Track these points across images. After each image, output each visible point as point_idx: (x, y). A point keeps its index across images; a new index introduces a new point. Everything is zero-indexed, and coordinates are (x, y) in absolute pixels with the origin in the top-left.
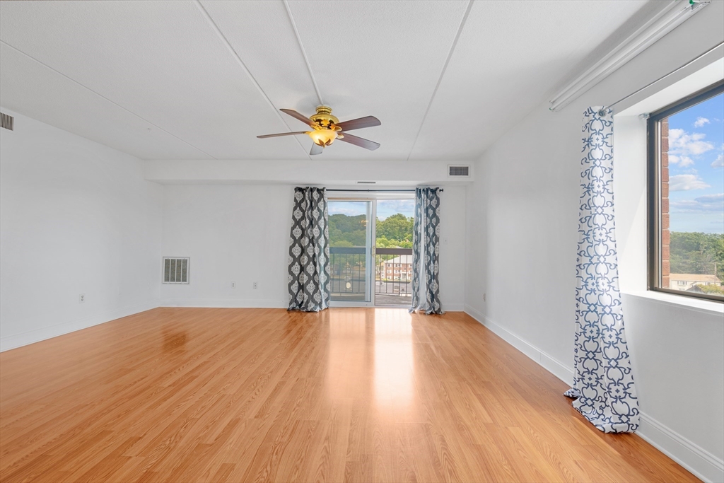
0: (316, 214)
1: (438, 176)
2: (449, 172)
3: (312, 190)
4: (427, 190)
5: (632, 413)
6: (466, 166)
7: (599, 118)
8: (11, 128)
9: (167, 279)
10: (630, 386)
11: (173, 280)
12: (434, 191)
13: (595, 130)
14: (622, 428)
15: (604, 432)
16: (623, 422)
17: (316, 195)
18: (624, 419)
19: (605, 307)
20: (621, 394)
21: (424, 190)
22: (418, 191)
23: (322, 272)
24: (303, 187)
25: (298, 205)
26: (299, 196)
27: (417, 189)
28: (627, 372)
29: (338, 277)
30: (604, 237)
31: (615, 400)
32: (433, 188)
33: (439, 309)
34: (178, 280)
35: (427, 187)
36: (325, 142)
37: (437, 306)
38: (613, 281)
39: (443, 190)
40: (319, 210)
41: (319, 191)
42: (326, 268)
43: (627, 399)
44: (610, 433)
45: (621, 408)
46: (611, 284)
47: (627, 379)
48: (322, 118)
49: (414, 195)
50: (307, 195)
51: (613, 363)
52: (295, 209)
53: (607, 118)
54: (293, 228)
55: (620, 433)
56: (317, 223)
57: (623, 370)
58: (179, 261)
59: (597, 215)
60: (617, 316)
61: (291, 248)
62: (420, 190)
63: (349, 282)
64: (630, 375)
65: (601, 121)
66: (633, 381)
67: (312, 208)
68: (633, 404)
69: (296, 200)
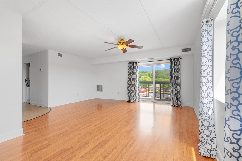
0: (135, 70)
1: (177, 53)
2: (182, 51)
3: (133, 63)
4: (175, 59)
5: (212, 150)
6: (190, 47)
7: (206, 24)
8: (62, 56)
9: (98, 91)
10: (214, 138)
11: (99, 91)
12: (178, 59)
13: (204, 30)
14: (208, 155)
15: (200, 155)
16: (208, 153)
17: (135, 64)
18: (209, 151)
19: (204, 104)
20: (209, 141)
21: (173, 59)
22: (171, 60)
23: (138, 89)
24: (131, 62)
25: (130, 68)
26: (130, 65)
27: (170, 59)
28: (212, 132)
29: (165, 93)
30: (206, 75)
31: (206, 143)
32: (178, 58)
33: (181, 105)
34: (100, 91)
35: (175, 58)
36: (122, 49)
37: (179, 103)
38: (210, 94)
39: (182, 58)
40: (136, 69)
41: (136, 63)
42: (139, 88)
43: (212, 144)
44: (203, 156)
45: (208, 147)
46: (208, 95)
47: (212, 136)
48: (121, 42)
49: (169, 61)
50: (132, 65)
51: (206, 128)
52: (129, 69)
53: (210, 23)
54: (128, 76)
55: (207, 157)
56: (135, 73)
57: (211, 131)
58: (100, 86)
59: (203, 66)
60: (210, 108)
61: (128, 82)
62: (172, 59)
63: (169, 94)
64: (214, 134)
65: (207, 25)
66: (215, 137)
67: (133, 69)
68: (214, 146)
69: (129, 67)
